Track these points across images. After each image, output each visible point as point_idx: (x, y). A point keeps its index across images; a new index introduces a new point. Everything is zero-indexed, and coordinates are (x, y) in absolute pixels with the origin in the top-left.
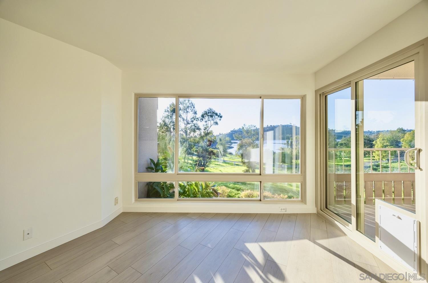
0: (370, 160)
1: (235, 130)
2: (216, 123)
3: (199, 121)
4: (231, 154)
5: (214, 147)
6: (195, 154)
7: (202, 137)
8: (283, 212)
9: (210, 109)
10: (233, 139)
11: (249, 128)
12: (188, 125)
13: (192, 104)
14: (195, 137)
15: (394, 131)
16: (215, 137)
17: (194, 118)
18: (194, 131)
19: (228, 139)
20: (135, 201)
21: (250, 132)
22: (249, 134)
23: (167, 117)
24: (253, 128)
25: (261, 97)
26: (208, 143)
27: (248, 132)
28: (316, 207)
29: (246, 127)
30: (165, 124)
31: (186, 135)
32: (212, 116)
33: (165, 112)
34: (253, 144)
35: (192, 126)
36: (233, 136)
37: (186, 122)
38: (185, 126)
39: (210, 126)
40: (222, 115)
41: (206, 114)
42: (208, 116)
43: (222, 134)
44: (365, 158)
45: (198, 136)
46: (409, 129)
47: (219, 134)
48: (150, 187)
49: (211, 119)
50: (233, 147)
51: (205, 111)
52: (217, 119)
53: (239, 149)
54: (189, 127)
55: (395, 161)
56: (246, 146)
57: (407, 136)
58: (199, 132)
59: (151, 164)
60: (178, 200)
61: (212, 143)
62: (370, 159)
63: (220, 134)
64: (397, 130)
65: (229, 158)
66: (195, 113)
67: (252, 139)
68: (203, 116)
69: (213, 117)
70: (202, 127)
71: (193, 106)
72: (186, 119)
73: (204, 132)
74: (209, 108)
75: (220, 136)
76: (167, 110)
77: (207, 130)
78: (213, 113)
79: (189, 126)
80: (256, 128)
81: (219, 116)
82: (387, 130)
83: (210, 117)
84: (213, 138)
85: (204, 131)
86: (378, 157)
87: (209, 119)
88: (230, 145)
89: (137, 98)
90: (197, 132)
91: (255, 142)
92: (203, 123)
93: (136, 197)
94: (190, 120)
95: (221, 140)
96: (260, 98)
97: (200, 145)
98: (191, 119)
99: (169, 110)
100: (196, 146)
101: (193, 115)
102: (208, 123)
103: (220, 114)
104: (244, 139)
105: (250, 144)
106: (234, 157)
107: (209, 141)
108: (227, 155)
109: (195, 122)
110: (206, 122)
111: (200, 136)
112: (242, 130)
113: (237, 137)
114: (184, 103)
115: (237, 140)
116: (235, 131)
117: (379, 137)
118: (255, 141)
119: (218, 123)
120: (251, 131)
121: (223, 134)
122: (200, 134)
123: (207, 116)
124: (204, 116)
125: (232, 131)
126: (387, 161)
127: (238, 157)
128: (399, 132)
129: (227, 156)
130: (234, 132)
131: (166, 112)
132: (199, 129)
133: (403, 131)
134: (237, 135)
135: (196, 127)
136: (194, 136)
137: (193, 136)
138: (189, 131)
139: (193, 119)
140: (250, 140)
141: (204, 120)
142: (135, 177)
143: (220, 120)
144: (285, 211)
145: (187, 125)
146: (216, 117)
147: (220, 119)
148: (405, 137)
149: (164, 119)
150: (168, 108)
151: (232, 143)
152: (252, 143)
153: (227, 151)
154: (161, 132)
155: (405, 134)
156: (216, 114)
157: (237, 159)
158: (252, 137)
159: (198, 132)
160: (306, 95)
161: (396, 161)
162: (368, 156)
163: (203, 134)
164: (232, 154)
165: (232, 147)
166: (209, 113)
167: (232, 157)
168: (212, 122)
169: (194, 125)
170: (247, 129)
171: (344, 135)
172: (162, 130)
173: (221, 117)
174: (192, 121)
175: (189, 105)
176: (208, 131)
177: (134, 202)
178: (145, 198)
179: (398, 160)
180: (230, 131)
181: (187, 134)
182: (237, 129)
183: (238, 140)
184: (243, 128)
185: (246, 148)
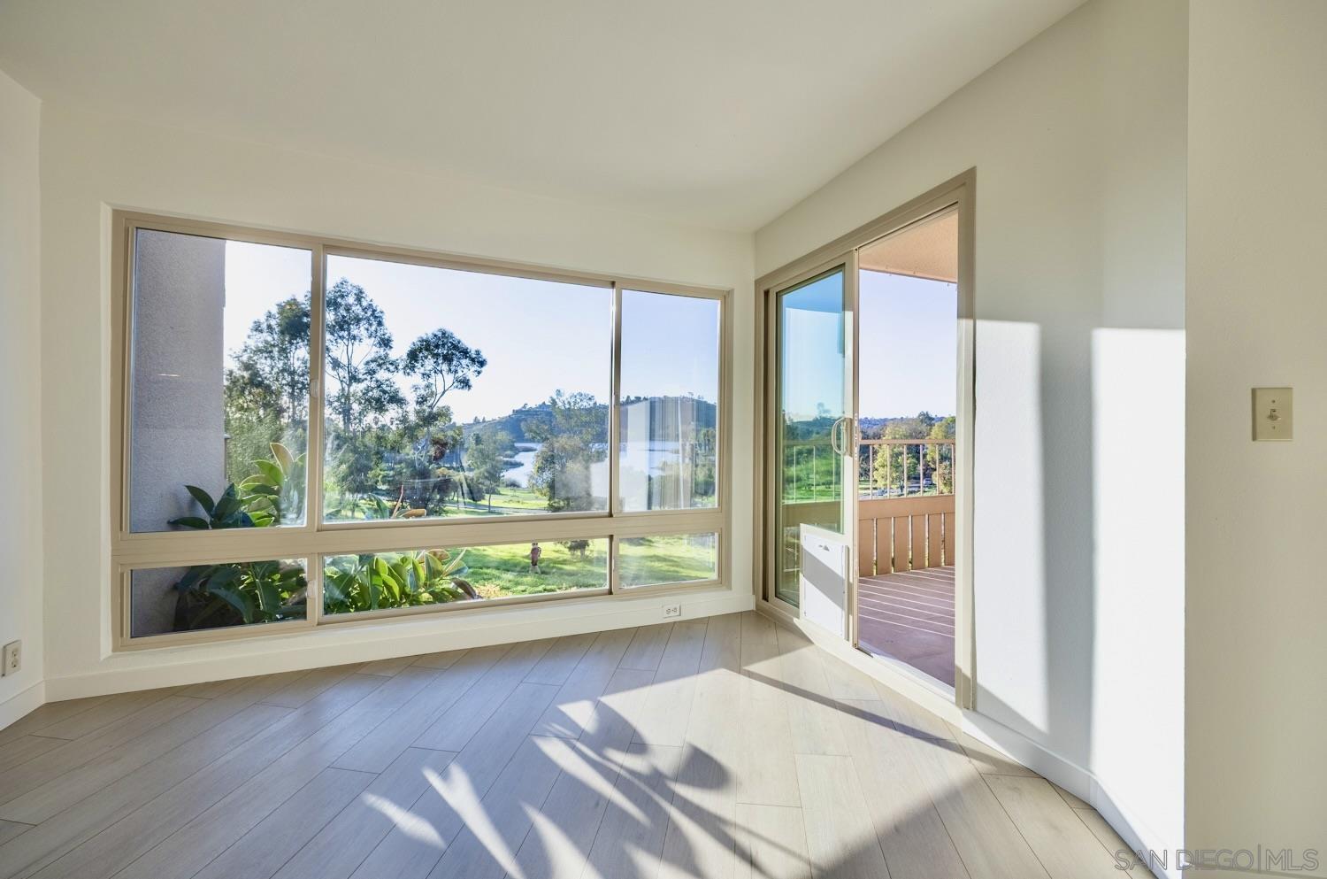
0: (869, 488)
1: (528, 407)
2: (465, 383)
3: (401, 372)
4: (514, 485)
5: (454, 465)
6: (381, 490)
7: (409, 432)
8: (673, 618)
9: (444, 334)
10: (521, 438)
11: (572, 404)
12: (354, 384)
13: (374, 311)
14: (383, 428)
15: (913, 419)
16: (460, 428)
17: (382, 362)
18: (380, 408)
19: (503, 436)
20: (114, 650)
21: (576, 415)
22: (573, 422)
23: (266, 350)
24: (585, 404)
25: (613, 284)
26: (432, 451)
27: (568, 413)
28: (754, 593)
29: (564, 398)
30: (255, 381)
31: (347, 420)
32: (448, 359)
33: (256, 330)
34: (586, 453)
35: (368, 390)
36: (520, 426)
37: (343, 373)
38: (343, 389)
39: (440, 390)
40: (484, 355)
41: (427, 350)
42: (432, 357)
43: (484, 421)
44: (861, 486)
45: (394, 427)
46: (939, 416)
47: (472, 422)
48: (189, 598)
49: (445, 367)
50: (520, 465)
51: (425, 338)
52: (469, 372)
53: (541, 469)
54: (361, 394)
55: (914, 489)
56: (564, 460)
57: (936, 431)
58: (400, 411)
59: (192, 505)
60: (319, 624)
61: (445, 449)
62: (867, 486)
63: (477, 421)
64: (919, 416)
65: (508, 499)
66: (386, 343)
67: (581, 436)
68: (413, 355)
69: (454, 363)
70: (411, 397)
71: (376, 317)
72: (344, 361)
73: (418, 412)
74: (440, 330)
75: (474, 428)
76: (264, 326)
77: (429, 404)
78: (455, 347)
79: (357, 388)
80: (595, 403)
81: (473, 360)
82: (899, 417)
83: (440, 362)
84: (450, 433)
85: (418, 407)
86: (883, 483)
87: (439, 368)
88: (511, 457)
89: (127, 230)
90: (391, 411)
91: (591, 445)
92: (416, 378)
93: (118, 632)
94: (362, 369)
95: (478, 440)
96: (610, 285)
97: (402, 455)
98: (367, 363)
99: (273, 322)
100: (388, 461)
101: (376, 349)
102: (434, 383)
103: (478, 352)
104: (556, 437)
105: (573, 454)
106: (523, 495)
107: (436, 442)
108: (499, 489)
109: (382, 375)
110: (426, 375)
111: (401, 426)
112: (550, 410)
113: (535, 432)
114: (341, 305)
115: (532, 440)
116: (527, 411)
117: (887, 432)
118: (590, 442)
119: (471, 383)
120: (578, 413)
121: (487, 420)
122: (404, 420)
123: (430, 357)
124: (421, 355)
125: (516, 412)
126: (900, 490)
127: (538, 494)
128: (922, 421)
129: (500, 494)
130: (522, 415)
131: (261, 331)
132: (396, 399)
133: (927, 419)
134: (533, 423)
135: (385, 392)
136: (380, 424)
137: (374, 426)
138: (356, 407)
139: (373, 365)
140: (576, 441)
141: (419, 370)
142: (116, 554)
143: (479, 373)
144: (678, 613)
145: (349, 386)
146: (465, 362)
147: (479, 369)
148: (932, 433)
149: (250, 358)
150: (270, 316)
151: (517, 451)
152: (582, 449)
153: (502, 474)
154: (234, 409)
155: (931, 425)
156: (465, 353)
157: (534, 502)
158: (581, 432)
159: (393, 412)
160: (733, 290)
161: (916, 489)
162: (865, 481)
163: (412, 418)
164: (518, 486)
165: (518, 465)
166: (437, 346)
167: (517, 494)
168: (450, 378)
169: (379, 387)
170: (567, 406)
171: (815, 429)
172: (241, 401)
173: (482, 364)
174: (372, 373)
175: (361, 314)
176: (435, 410)
177: (110, 653)
178: (164, 631)
179: (919, 487)
180: (511, 413)
181: (349, 419)
182: (534, 406)
183: (539, 442)
184: (554, 402)
185: (563, 466)
